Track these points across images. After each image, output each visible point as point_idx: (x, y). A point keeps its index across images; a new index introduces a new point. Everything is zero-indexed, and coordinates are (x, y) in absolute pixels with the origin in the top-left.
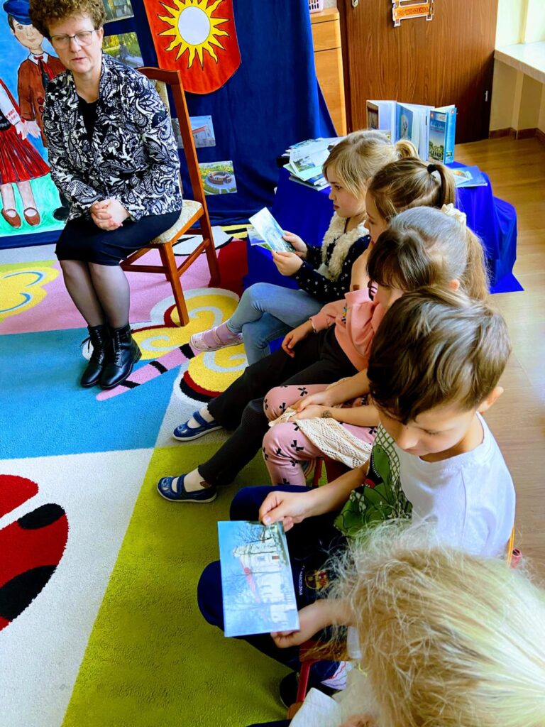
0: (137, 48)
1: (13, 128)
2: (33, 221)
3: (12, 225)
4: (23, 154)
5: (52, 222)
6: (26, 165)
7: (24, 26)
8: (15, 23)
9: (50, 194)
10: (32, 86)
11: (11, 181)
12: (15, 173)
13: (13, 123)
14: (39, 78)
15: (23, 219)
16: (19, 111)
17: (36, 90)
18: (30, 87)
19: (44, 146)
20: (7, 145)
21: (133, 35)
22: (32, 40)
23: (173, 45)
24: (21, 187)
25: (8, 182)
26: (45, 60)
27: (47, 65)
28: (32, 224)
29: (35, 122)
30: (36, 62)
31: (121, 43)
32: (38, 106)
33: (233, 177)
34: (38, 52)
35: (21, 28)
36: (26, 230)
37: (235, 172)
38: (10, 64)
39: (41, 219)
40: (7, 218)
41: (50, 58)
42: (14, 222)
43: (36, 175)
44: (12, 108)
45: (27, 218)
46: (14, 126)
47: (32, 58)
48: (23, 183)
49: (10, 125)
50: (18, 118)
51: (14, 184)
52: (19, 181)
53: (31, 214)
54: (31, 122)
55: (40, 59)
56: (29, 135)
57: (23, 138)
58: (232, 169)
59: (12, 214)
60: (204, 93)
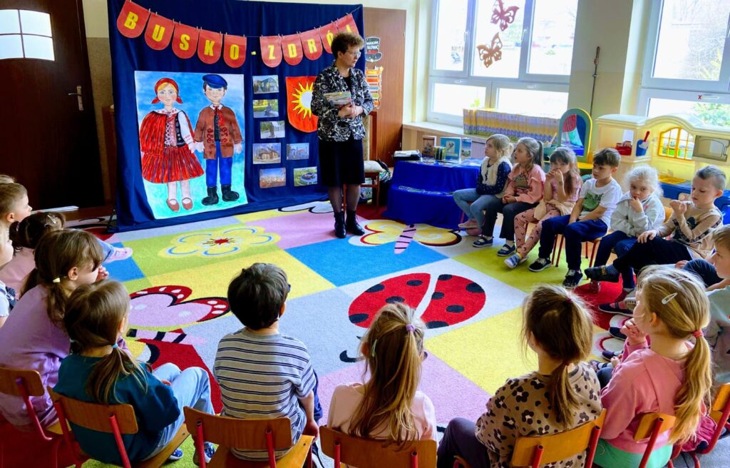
0: (277, 107)
1: (186, 145)
2: (188, 207)
3: (173, 210)
4: (189, 163)
5: (201, 207)
6: (190, 169)
7: (213, 89)
8: (208, 87)
9: (201, 189)
10: (207, 122)
11: (176, 180)
12: (179, 174)
13: (187, 143)
14: (213, 118)
15: (181, 205)
16: (193, 135)
17: (209, 124)
18: (205, 122)
19: (204, 158)
20: (180, 157)
21: (276, 101)
22: (215, 97)
23: (297, 107)
24: (183, 184)
25: (175, 180)
26: (220, 108)
27: (221, 111)
28: (187, 209)
29: (202, 143)
30: (214, 109)
31: (269, 104)
32: (207, 133)
33: (316, 175)
34: (216, 104)
35: (210, 90)
36: (183, 213)
37: (318, 173)
38: (197, 108)
39: (194, 205)
40: (170, 206)
41: (224, 107)
42: (175, 208)
43: (194, 176)
44: (190, 134)
45: (184, 205)
46: (187, 145)
47: (212, 107)
48: (185, 182)
49: (185, 144)
50: (192, 140)
51: (178, 182)
52: (182, 180)
53: (187, 202)
54: (199, 143)
55: (216, 108)
56: (196, 151)
57: (192, 152)
58: (316, 171)
59: (173, 203)
60: (309, 132)
